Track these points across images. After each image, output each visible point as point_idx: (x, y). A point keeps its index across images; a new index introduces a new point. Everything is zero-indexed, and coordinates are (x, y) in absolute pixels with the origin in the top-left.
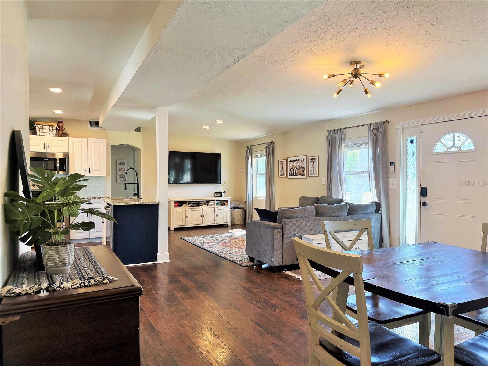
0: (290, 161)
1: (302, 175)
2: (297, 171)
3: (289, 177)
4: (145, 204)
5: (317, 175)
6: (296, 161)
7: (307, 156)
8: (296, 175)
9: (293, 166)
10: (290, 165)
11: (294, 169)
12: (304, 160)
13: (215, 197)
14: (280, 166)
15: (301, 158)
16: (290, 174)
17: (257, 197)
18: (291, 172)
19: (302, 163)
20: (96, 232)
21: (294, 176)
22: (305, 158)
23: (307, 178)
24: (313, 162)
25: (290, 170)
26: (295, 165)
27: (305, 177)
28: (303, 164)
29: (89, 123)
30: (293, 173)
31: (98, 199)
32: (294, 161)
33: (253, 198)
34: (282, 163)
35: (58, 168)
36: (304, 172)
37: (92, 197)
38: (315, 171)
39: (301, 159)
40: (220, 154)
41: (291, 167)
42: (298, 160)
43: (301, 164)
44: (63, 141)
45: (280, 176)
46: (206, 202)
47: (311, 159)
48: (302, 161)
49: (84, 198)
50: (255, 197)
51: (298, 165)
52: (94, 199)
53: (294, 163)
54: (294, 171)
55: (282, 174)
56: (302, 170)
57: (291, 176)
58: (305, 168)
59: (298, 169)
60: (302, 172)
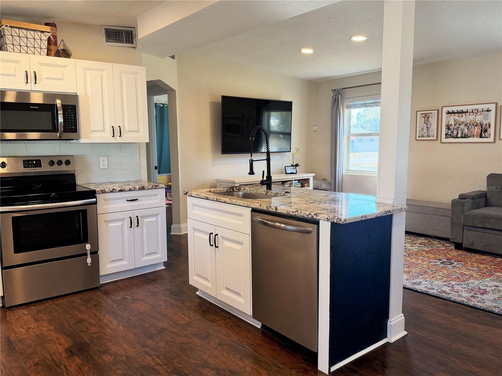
0: (448, 113)
6: (467, 112)
7: (496, 104)
9: (455, 121)
10: (452, 119)
11: (458, 125)
12: (488, 111)
13: (286, 173)
14: (421, 121)
15: (480, 107)
16: (446, 134)
19: (482, 116)
20: (147, 254)
21: (460, 139)
22: (492, 107)
23: (494, 142)
28: (486, 117)
29: (104, 32)
30: (455, 132)
31: (148, 189)
32: (458, 112)
33: (343, 173)
34: (426, 117)
35: (61, 128)
36: (486, 131)
37: (137, 187)
39: (480, 110)
40: (292, 102)
41: (452, 122)
42: (469, 111)
43: (479, 118)
44: (65, 66)
45: (418, 138)
46: (281, 183)
48: (482, 113)
49: (122, 188)
50: (346, 173)
51: (472, 119)
52: (141, 189)
53: (459, 117)
54: (459, 130)
55: (427, 134)
56: (482, 127)
57: (451, 137)
58: (490, 125)
59: (470, 127)
60: (480, 131)
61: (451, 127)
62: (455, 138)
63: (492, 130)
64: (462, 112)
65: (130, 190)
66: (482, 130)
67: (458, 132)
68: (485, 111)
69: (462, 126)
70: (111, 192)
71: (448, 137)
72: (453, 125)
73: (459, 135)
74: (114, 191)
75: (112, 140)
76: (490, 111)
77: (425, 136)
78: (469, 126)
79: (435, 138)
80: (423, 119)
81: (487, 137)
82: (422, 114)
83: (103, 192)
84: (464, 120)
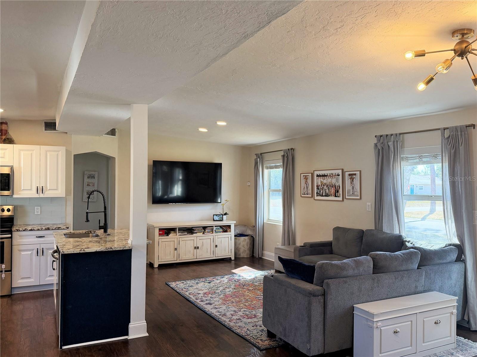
0: (318, 176)
1: (336, 196)
2: (327, 190)
3: (316, 198)
4: (111, 250)
5: (359, 198)
7: (343, 170)
8: (327, 195)
9: (321, 182)
10: (318, 181)
11: (323, 186)
12: (338, 175)
13: (214, 220)
14: (303, 181)
15: (334, 172)
16: (317, 193)
17: (269, 220)
18: (319, 191)
19: (335, 179)
20: (50, 276)
21: (324, 197)
22: (340, 172)
23: (343, 200)
24: (352, 179)
25: (318, 189)
26: (325, 181)
27: (340, 199)
28: (337, 180)
29: (44, 124)
30: (322, 192)
31: (52, 229)
32: (322, 176)
33: (264, 222)
34: (306, 178)
36: (338, 192)
37: (44, 228)
38: (356, 191)
39: (334, 174)
40: (221, 163)
41: (320, 184)
42: (329, 175)
43: (334, 181)
44: (6, 149)
45: (302, 195)
46: (202, 228)
47: (350, 175)
48: (335, 177)
49: (32, 228)
50: (268, 221)
51: (330, 181)
52: (47, 230)
53: (323, 179)
54: (324, 190)
55: (306, 192)
56: (335, 188)
57: (319, 196)
58: (340, 187)
59: (329, 187)
60: (335, 192)
61: (319, 187)
62: (322, 196)
63: (341, 191)
64: (324, 176)
65: (38, 230)
66: (335, 191)
67: (323, 192)
68: (337, 175)
69: (325, 187)
70: (24, 231)
71: (318, 196)
72: (320, 186)
73: (324, 195)
74: (26, 230)
75: (37, 196)
76: (339, 175)
77: (306, 193)
78: (328, 187)
80: (304, 179)
81: (339, 197)
82: (304, 176)
83: (18, 231)
84: (326, 182)
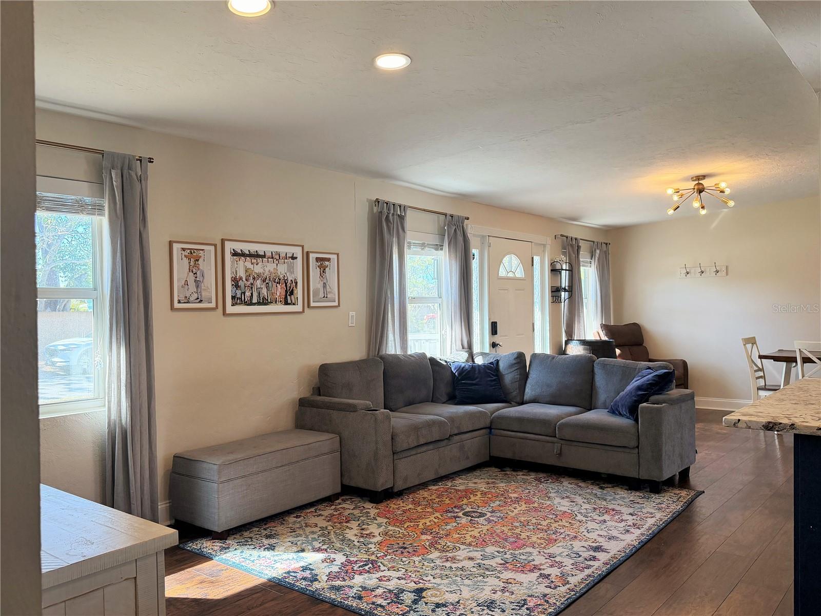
0: (235, 254)
1: (286, 303)
2: (264, 291)
3: (230, 309)
5: (336, 304)
6: (264, 256)
7: (303, 247)
8: (263, 302)
9: (246, 271)
10: (241, 267)
11: (251, 281)
12: (294, 258)
15: (283, 250)
16: (233, 298)
18: (239, 293)
19: (286, 265)
21: (256, 307)
22: (298, 252)
23: (303, 311)
24: (323, 269)
25: (236, 285)
26: (258, 269)
27: (298, 308)
28: (291, 269)
30: (248, 294)
32: (251, 255)
34: (193, 257)
36: (292, 293)
38: (330, 292)
39: (283, 255)
41: (242, 273)
42: (269, 254)
43: (282, 270)
47: (318, 259)
48: (286, 261)
51: (272, 270)
53: (252, 264)
54: (254, 289)
55: (195, 296)
56: (286, 286)
57: (242, 303)
58: (296, 283)
59: (270, 284)
60: (284, 294)
61: (241, 283)
62: (248, 305)
63: (299, 292)
64: (256, 256)
66: (286, 291)
67: (252, 294)
68: (289, 257)
69: (258, 283)
71: (236, 304)
72: (244, 279)
73: (255, 300)
76: (296, 258)
77: (192, 299)
78: (268, 283)
79: (213, 305)
81: (294, 304)
82: (184, 249)
84: (261, 271)
